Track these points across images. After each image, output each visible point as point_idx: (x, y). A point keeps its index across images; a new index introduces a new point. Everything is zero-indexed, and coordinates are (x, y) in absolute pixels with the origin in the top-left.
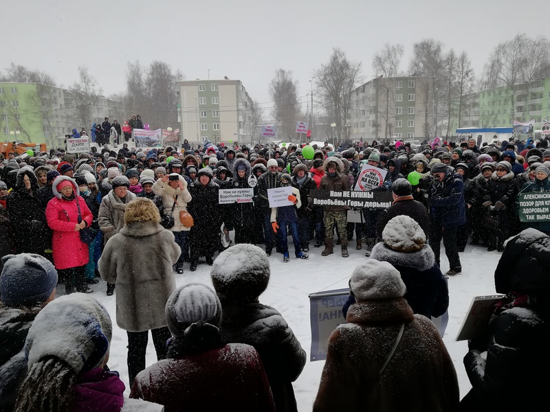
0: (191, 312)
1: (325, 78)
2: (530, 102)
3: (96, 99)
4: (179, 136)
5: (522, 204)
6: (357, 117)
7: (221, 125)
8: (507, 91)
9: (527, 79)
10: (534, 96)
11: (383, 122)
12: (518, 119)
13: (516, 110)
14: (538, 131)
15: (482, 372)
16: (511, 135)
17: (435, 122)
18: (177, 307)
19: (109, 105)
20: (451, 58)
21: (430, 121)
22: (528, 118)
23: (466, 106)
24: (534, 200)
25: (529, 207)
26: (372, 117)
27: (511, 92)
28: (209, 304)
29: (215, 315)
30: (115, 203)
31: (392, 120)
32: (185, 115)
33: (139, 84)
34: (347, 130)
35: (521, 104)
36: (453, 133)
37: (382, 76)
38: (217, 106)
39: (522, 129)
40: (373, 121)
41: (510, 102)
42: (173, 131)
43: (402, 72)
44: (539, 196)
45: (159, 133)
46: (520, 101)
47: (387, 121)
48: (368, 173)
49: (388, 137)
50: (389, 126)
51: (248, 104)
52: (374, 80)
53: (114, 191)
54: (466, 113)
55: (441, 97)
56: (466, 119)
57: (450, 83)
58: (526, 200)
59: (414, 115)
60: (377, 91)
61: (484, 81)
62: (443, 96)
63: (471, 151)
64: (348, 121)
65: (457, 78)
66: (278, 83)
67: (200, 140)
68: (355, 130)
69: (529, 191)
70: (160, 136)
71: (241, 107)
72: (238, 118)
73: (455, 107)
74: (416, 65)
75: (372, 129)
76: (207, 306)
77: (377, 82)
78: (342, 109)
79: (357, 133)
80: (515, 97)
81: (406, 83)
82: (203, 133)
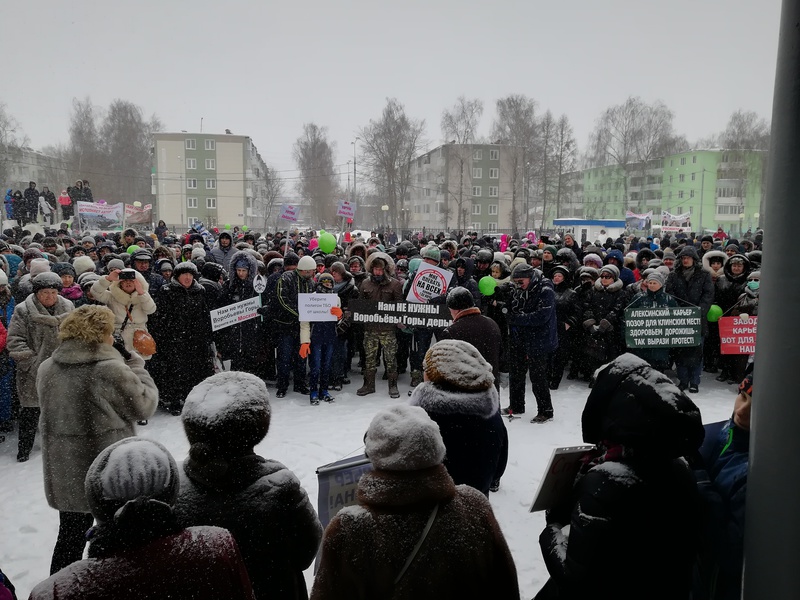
0: (126, 483)
1: (375, 140)
2: (647, 188)
3: (17, 153)
4: (152, 215)
5: (629, 323)
6: (419, 197)
7: (219, 201)
8: (618, 172)
9: (643, 157)
10: (652, 179)
11: (454, 207)
12: (633, 210)
13: (629, 198)
14: (657, 227)
15: (562, 554)
16: (622, 231)
17: (526, 210)
18: (105, 476)
19: (39, 162)
20: (547, 123)
21: (519, 207)
22: (644, 209)
23: (567, 189)
24: (644, 319)
25: (638, 328)
26: (440, 199)
27: (624, 173)
28: (157, 469)
29: (166, 485)
30: (36, 314)
31: (467, 205)
32: (163, 184)
33: (90, 133)
34: (405, 215)
35: (637, 189)
36: (549, 225)
37: (454, 141)
38: (214, 173)
39: (636, 222)
40: (441, 204)
41: (622, 186)
42: (143, 207)
43: (482, 138)
44: (651, 313)
45: (120, 210)
46: (635, 185)
47: (460, 205)
48: (427, 275)
49: (462, 227)
50: (463, 212)
51: (261, 171)
52: (444, 146)
53: (35, 295)
54: (566, 198)
55: (534, 175)
56: (567, 206)
57: (546, 156)
58: (634, 319)
59: (497, 198)
60: (447, 163)
61: (589, 156)
62: (536, 174)
63: (569, 250)
64: (406, 203)
65: (555, 150)
66: (306, 144)
67: (185, 223)
68: (415, 217)
69: (638, 306)
70: (120, 215)
71: (250, 175)
72: (245, 191)
73: (553, 190)
74: (501, 129)
75: (439, 216)
76: (153, 472)
77: (447, 149)
78: (397, 186)
79: (419, 221)
80: (629, 179)
81: (486, 153)
82: (190, 212)
